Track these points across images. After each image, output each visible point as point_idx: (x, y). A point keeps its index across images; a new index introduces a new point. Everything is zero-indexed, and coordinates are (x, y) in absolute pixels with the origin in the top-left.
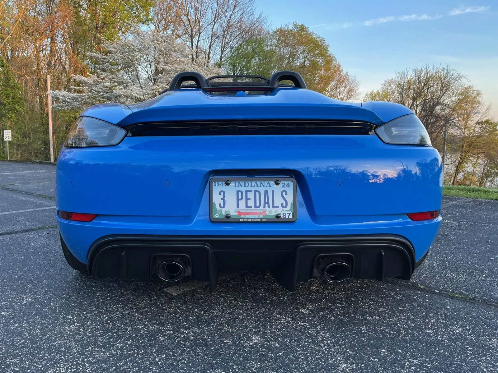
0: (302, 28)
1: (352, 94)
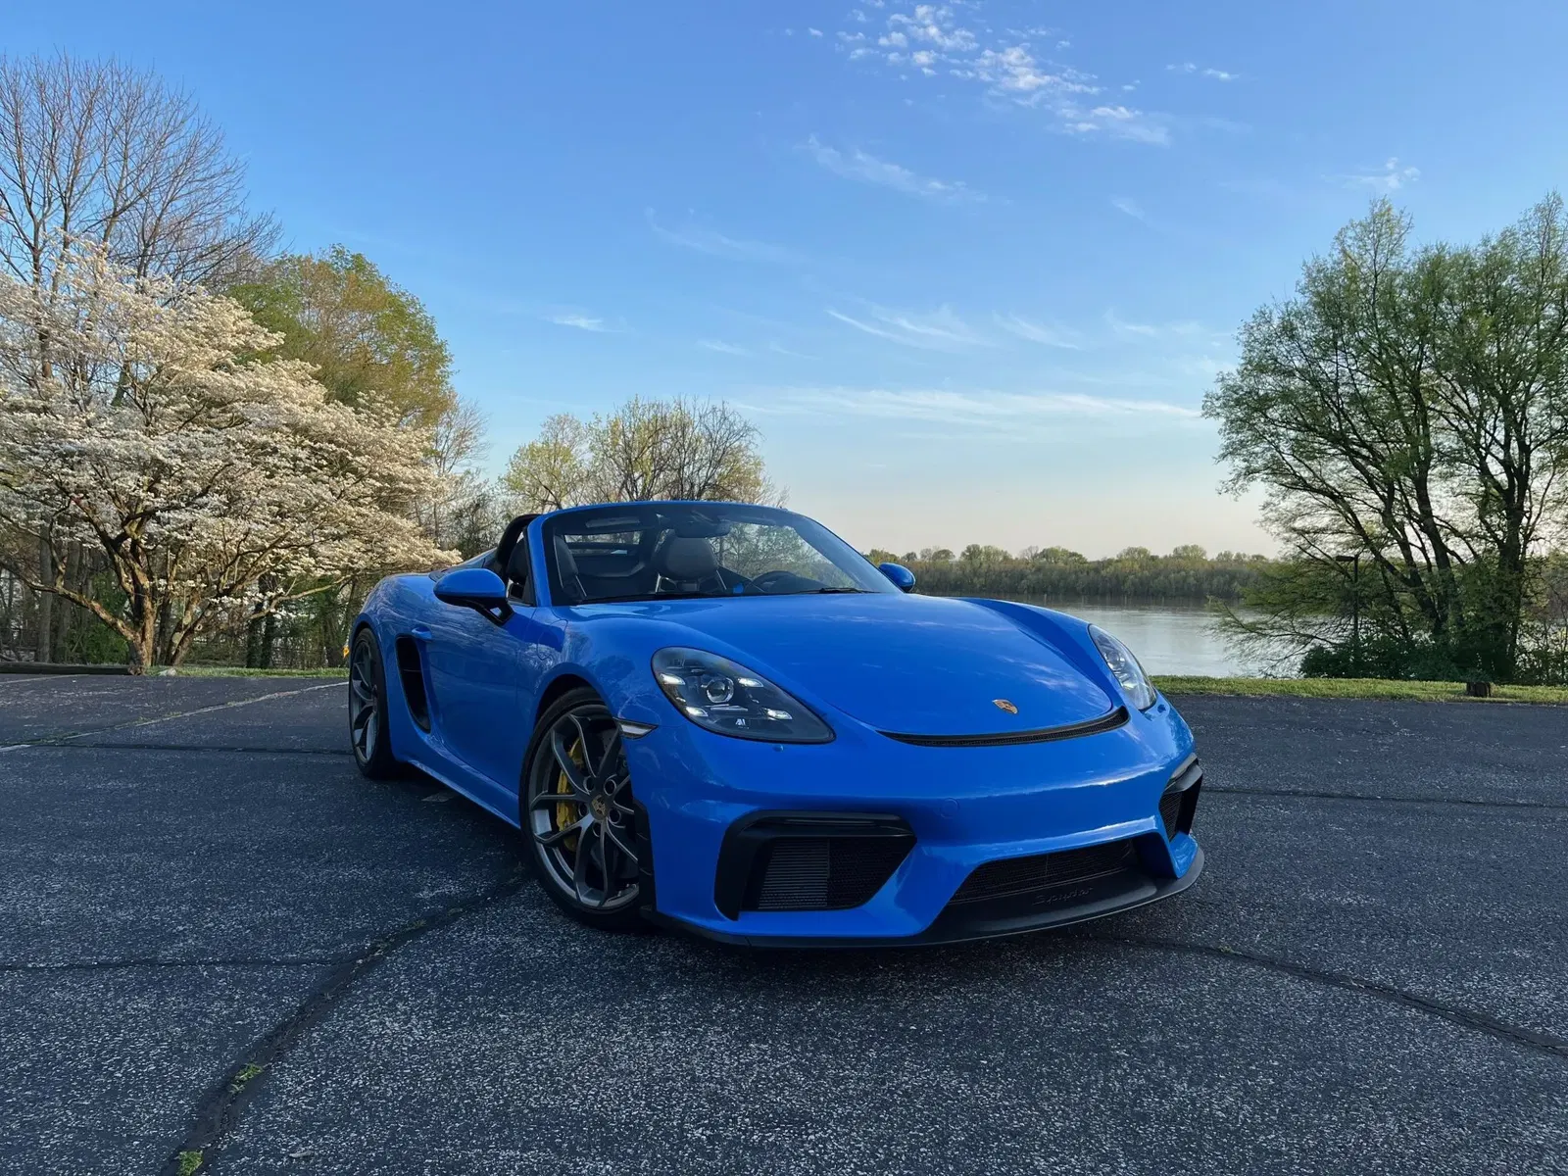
0: (359, 263)
1: (467, 443)
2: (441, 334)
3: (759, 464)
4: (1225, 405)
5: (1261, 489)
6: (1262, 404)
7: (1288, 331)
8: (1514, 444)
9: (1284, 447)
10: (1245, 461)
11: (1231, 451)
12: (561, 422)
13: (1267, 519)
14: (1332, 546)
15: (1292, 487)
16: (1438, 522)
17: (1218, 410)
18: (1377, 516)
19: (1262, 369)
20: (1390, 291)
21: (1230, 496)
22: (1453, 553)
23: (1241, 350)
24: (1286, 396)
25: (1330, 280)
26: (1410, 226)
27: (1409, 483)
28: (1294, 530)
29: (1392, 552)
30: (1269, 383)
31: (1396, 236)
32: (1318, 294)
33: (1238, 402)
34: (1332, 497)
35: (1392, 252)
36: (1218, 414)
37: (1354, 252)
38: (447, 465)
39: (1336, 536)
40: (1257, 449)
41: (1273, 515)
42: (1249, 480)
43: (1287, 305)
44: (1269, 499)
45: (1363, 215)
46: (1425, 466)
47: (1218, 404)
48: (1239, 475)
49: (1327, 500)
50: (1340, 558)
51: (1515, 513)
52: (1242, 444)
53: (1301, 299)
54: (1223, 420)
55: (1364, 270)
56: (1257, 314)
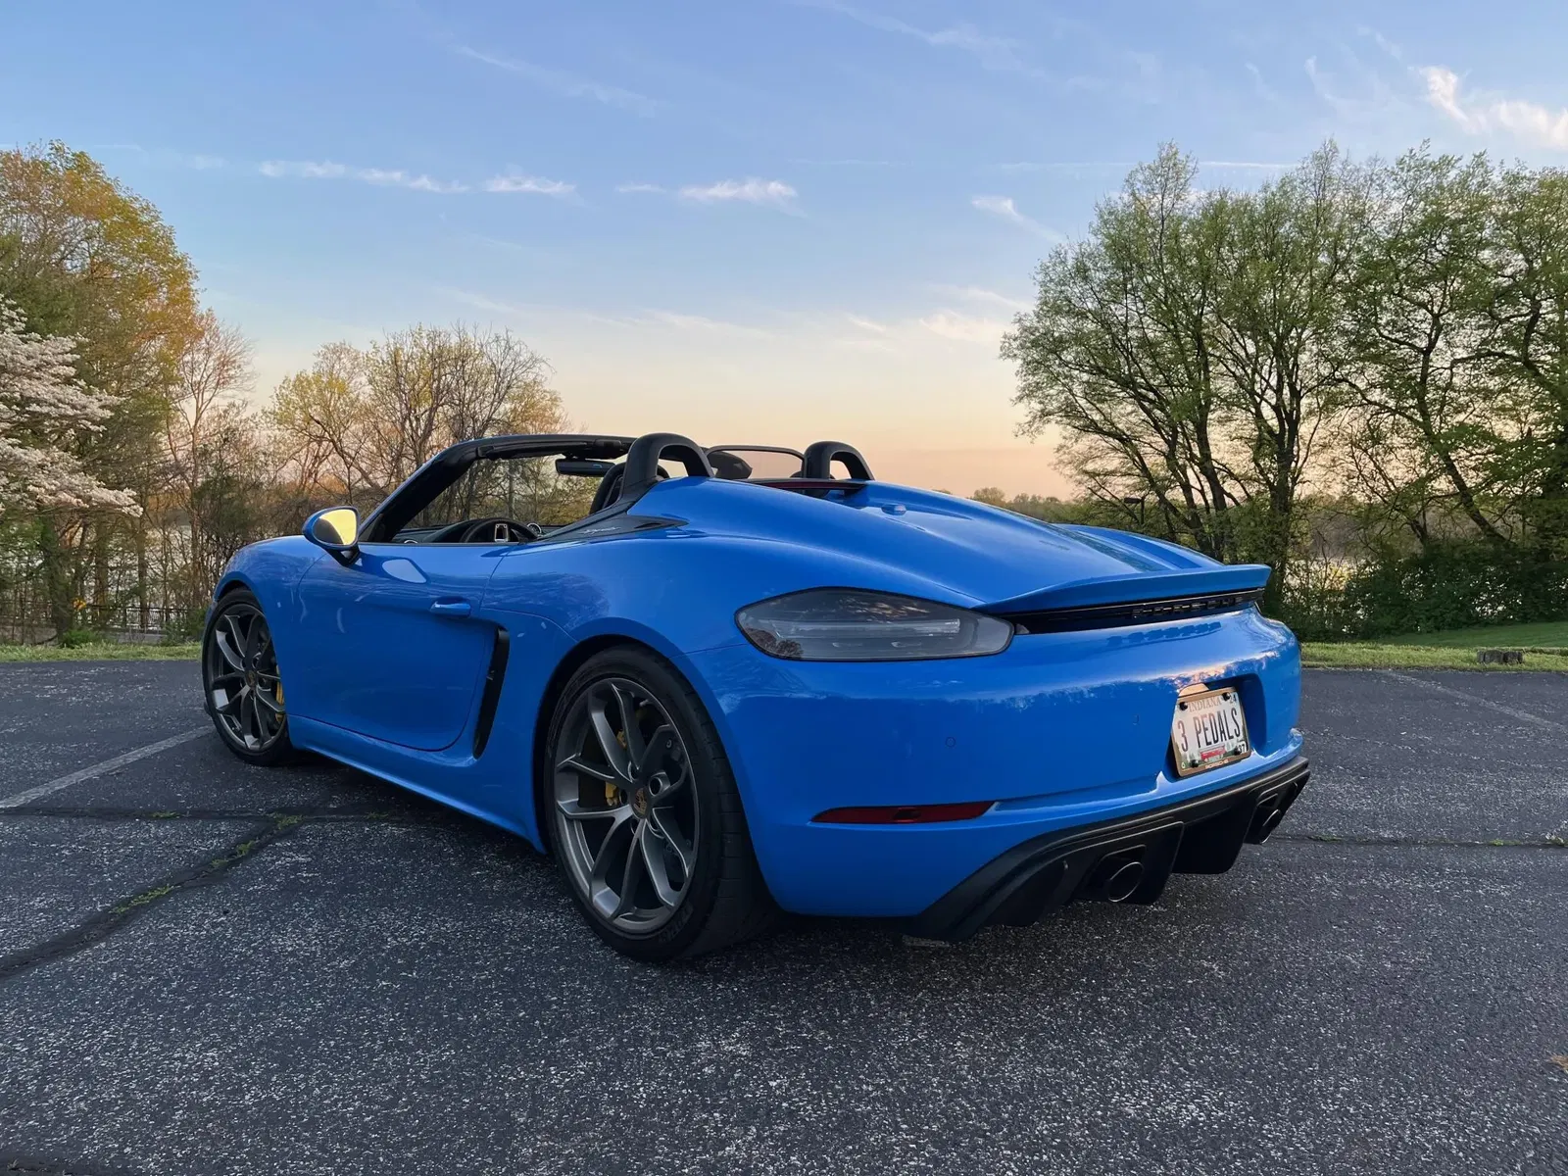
0: (82, 163)
1: (232, 372)
2: (181, 247)
4: (1022, 346)
5: (1055, 432)
6: (1057, 346)
7: (1082, 272)
8: (1286, 391)
9: (1077, 389)
10: (1041, 403)
11: (1028, 393)
12: (338, 351)
13: (1061, 462)
14: (1121, 488)
15: (1084, 429)
16: (1216, 465)
17: (1016, 352)
18: (1161, 459)
19: (1058, 311)
20: (1176, 235)
21: (1026, 438)
22: (1229, 495)
23: (1038, 288)
24: (1079, 338)
25: (1121, 223)
26: (1195, 170)
27: (1191, 426)
28: (1086, 472)
29: (1176, 495)
30: (1064, 325)
31: (1182, 181)
32: (1110, 236)
33: (1035, 344)
34: (1121, 440)
35: (1178, 197)
36: (1015, 355)
37: (1143, 195)
38: (207, 396)
39: (1124, 478)
40: (1052, 392)
41: (1066, 458)
42: (1044, 423)
43: (1081, 245)
44: (1063, 442)
45: (1151, 158)
46: (1205, 410)
47: (1015, 344)
48: (1035, 418)
49: (1116, 443)
50: (1128, 500)
51: (1286, 457)
52: (1038, 386)
53: (1094, 241)
54: (1020, 362)
55: (1152, 214)
56: (1053, 254)
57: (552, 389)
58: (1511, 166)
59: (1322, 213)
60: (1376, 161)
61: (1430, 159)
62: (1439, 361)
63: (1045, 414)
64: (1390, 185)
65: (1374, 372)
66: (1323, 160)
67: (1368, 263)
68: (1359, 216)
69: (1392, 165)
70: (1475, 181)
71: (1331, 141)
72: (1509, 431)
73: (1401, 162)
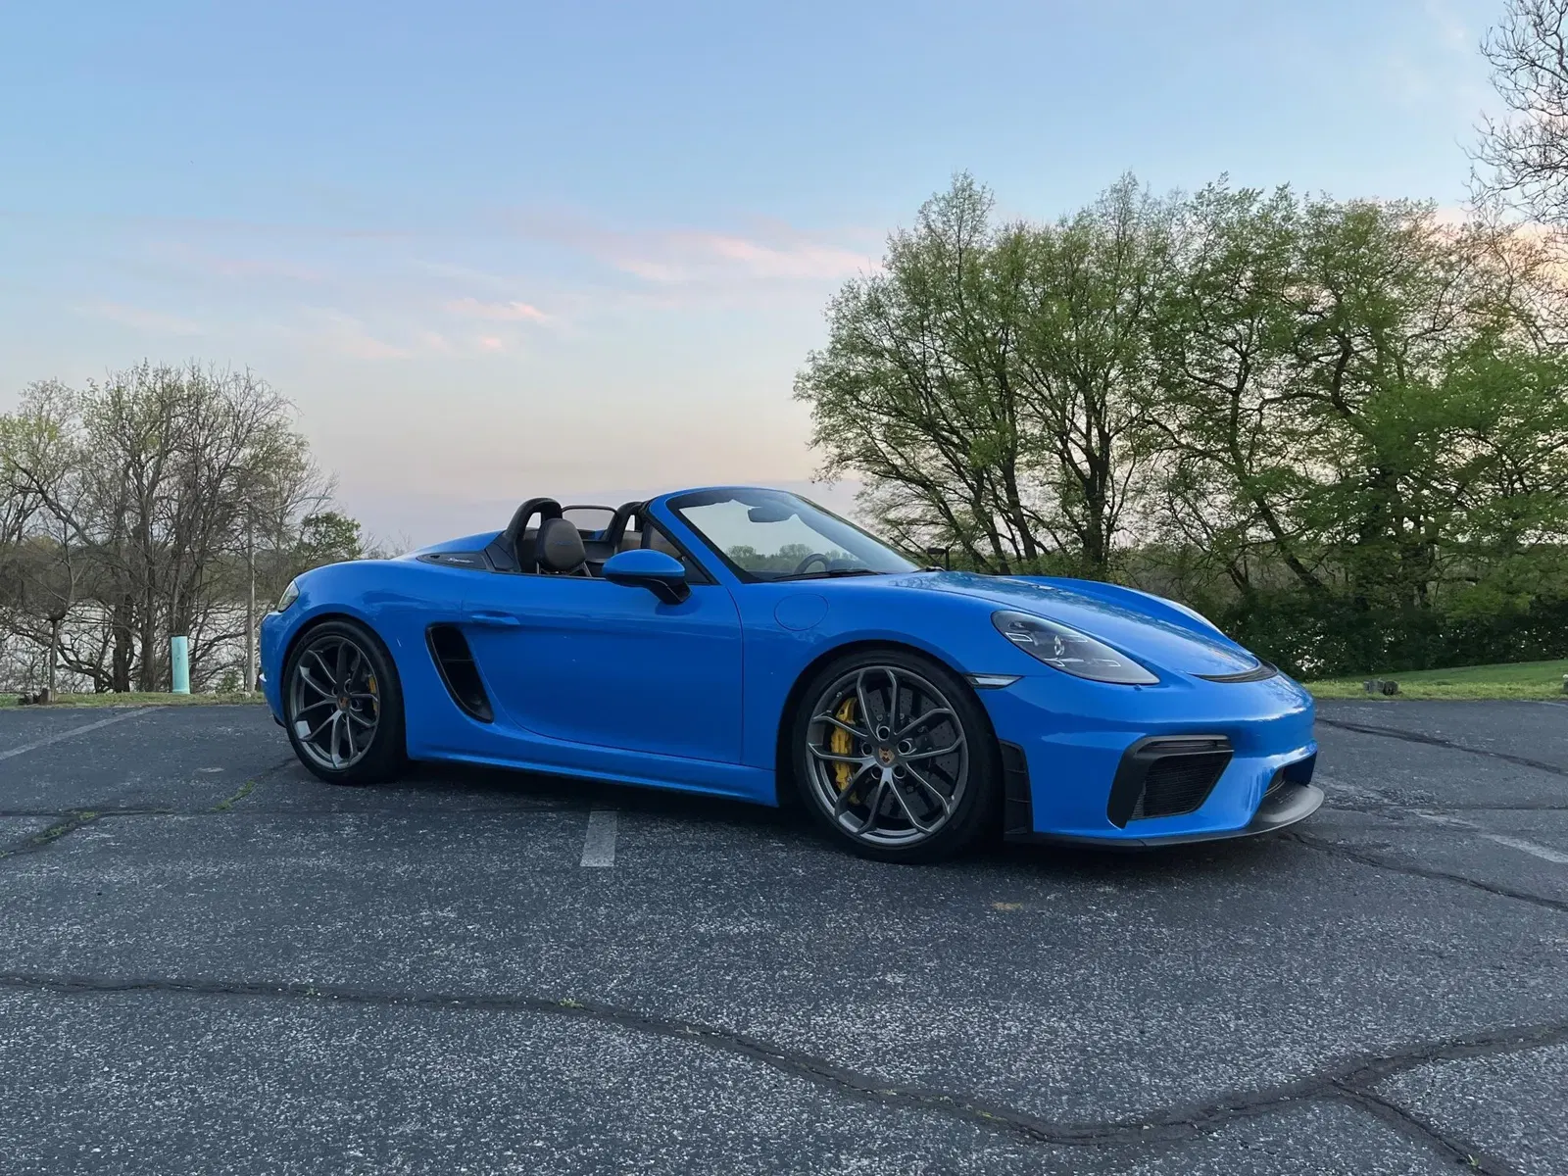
3: (302, 444)
4: (816, 387)
5: (855, 476)
6: (853, 386)
7: (875, 308)
8: (1095, 432)
9: (877, 433)
10: (838, 447)
12: (47, 390)
13: (862, 510)
14: (925, 537)
15: (885, 475)
16: (1025, 512)
17: (810, 392)
18: (967, 506)
19: (853, 349)
20: (974, 271)
21: (824, 485)
22: (1040, 545)
23: (829, 325)
24: (877, 378)
25: (916, 257)
26: (991, 202)
27: (999, 473)
28: (888, 521)
29: (983, 545)
30: (861, 365)
31: (978, 212)
32: (903, 270)
33: (830, 384)
34: (924, 485)
35: (975, 229)
36: (810, 396)
37: (939, 226)
39: (931, 527)
40: (850, 435)
41: (867, 506)
42: (842, 468)
43: (874, 279)
44: (863, 488)
45: (945, 189)
46: (1012, 455)
47: (809, 385)
48: (832, 463)
49: (920, 489)
50: (931, 551)
51: (1098, 503)
52: (835, 429)
53: (889, 275)
54: (815, 403)
55: (949, 247)
56: (845, 289)
57: (299, 432)
58: (1316, 199)
59: (1123, 247)
60: (1177, 193)
61: (1230, 192)
62: (1247, 402)
63: (843, 459)
64: (1190, 219)
65: (1184, 414)
66: (1122, 193)
67: (1171, 300)
68: (1161, 251)
69: (1191, 199)
70: (1279, 215)
71: (1129, 174)
72: (1325, 473)
73: (1200, 196)
